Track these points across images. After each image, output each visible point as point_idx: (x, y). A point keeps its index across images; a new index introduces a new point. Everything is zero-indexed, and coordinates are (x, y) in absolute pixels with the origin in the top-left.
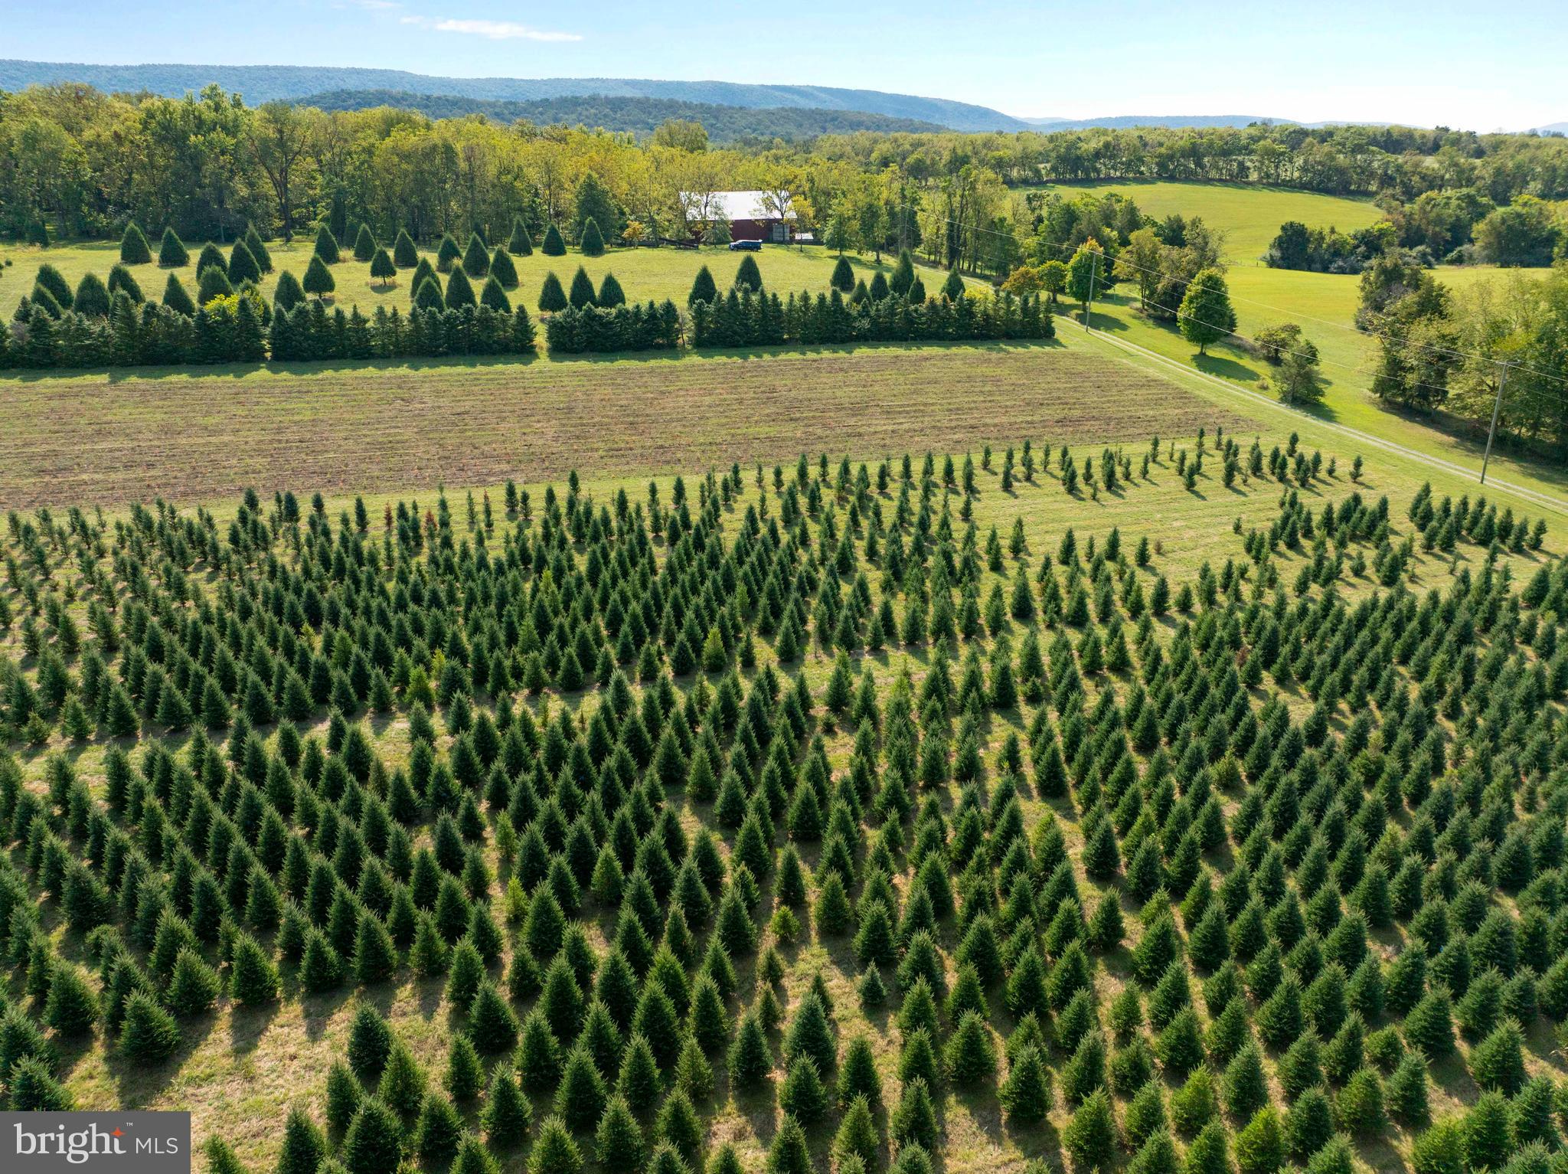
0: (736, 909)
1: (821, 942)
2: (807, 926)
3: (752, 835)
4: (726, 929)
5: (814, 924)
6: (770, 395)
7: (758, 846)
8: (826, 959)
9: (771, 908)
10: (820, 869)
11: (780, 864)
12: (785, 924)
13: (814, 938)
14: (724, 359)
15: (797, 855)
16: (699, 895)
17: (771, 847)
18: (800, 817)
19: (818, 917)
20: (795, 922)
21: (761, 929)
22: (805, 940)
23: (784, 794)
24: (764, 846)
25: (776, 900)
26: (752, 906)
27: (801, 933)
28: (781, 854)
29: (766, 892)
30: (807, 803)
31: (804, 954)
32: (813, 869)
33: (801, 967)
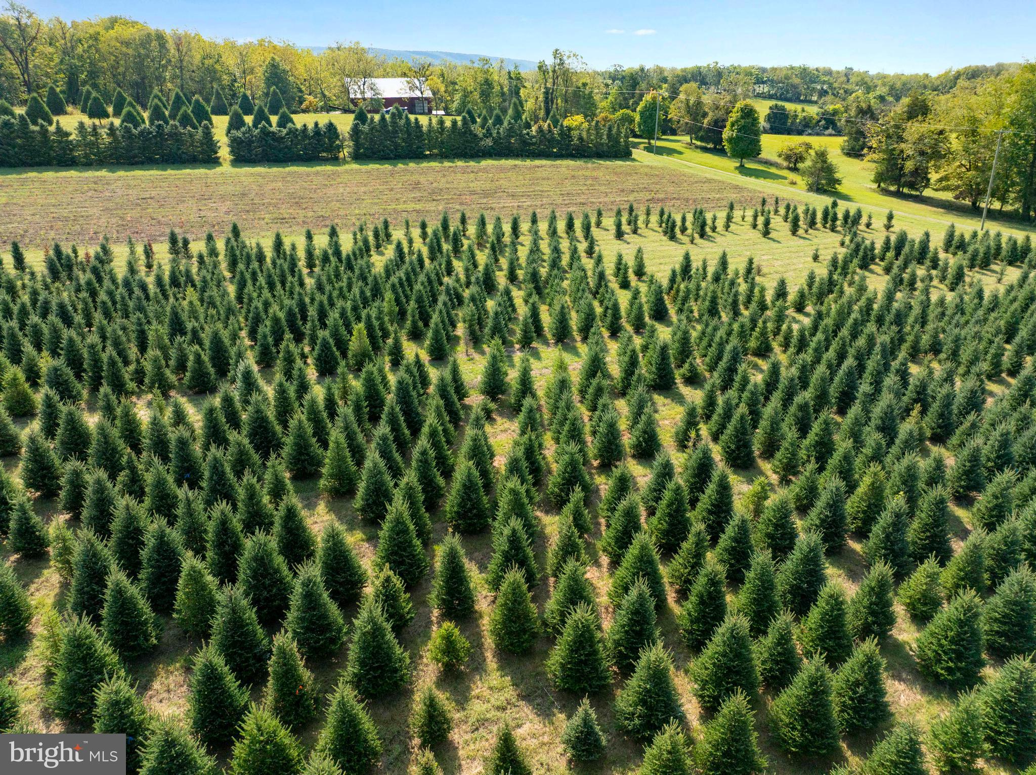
0: (376, 632)
1: (501, 668)
2: (480, 646)
3: (400, 529)
4: (362, 663)
5: (489, 642)
6: (416, 186)
7: (410, 544)
8: (510, 693)
9: (429, 623)
10: (492, 566)
11: (438, 564)
12: (449, 647)
13: (491, 663)
14: (377, 166)
15: (462, 551)
16: (324, 616)
17: (426, 544)
18: (461, 505)
19: (495, 632)
20: (462, 642)
21: (416, 657)
22: (479, 667)
23: (441, 481)
24: (417, 542)
25: (436, 612)
26: (401, 626)
27: (472, 657)
28: (440, 551)
29: (421, 603)
30: (469, 487)
31: (479, 688)
32: (482, 568)
33: (477, 708)
